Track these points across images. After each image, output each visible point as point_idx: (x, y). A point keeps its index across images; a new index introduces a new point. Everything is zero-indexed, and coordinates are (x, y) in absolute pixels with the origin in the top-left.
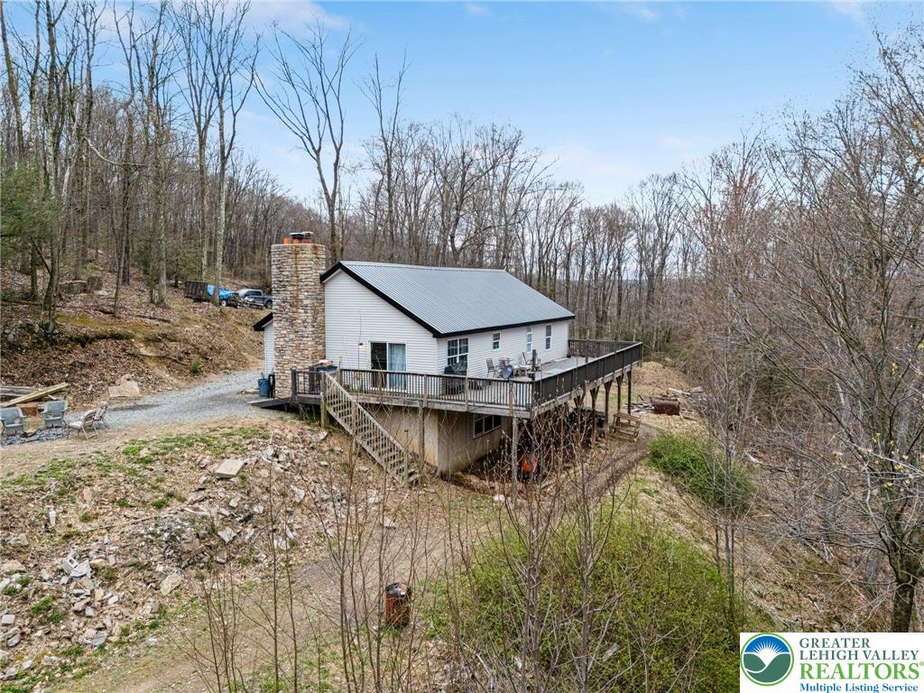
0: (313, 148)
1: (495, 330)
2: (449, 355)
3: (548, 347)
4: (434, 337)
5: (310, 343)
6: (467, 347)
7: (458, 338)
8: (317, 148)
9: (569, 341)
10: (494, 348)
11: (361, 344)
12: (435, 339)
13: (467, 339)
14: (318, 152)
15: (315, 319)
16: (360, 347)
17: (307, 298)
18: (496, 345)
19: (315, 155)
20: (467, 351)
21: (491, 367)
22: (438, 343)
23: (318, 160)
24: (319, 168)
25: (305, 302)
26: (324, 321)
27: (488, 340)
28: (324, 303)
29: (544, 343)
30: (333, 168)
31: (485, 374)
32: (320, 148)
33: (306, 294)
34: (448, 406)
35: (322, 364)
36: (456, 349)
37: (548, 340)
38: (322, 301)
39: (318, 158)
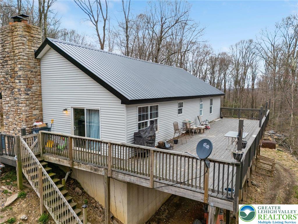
0: (95, 21)
1: (180, 99)
2: (139, 121)
3: (211, 112)
4: (122, 103)
5: (23, 108)
6: (157, 113)
7: (149, 105)
8: (96, 21)
9: (221, 109)
10: (179, 113)
11: (66, 110)
12: (124, 106)
13: (157, 106)
14: (97, 22)
15: (29, 88)
16: (65, 112)
17: (20, 70)
18: (180, 111)
19: (95, 24)
20: (157, 116)
21: (176, 129)
22: (127, 110)
23: (96, 26)
24: (97, 29)
25: (20, 73)
26: (41, 90)
27: (174, 107)
28: (40, 75)
29: (209, 110)
30: (103, 28)
31: (172, 135)
32: (98, 20)
33: (19, 66)
34: (132, 178)
35: (35, 126)
36: (147, 115)
37: (211, 108)
38: (38, 74)
39: (97, 25)
